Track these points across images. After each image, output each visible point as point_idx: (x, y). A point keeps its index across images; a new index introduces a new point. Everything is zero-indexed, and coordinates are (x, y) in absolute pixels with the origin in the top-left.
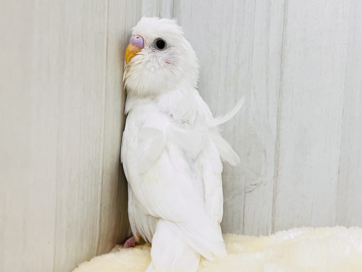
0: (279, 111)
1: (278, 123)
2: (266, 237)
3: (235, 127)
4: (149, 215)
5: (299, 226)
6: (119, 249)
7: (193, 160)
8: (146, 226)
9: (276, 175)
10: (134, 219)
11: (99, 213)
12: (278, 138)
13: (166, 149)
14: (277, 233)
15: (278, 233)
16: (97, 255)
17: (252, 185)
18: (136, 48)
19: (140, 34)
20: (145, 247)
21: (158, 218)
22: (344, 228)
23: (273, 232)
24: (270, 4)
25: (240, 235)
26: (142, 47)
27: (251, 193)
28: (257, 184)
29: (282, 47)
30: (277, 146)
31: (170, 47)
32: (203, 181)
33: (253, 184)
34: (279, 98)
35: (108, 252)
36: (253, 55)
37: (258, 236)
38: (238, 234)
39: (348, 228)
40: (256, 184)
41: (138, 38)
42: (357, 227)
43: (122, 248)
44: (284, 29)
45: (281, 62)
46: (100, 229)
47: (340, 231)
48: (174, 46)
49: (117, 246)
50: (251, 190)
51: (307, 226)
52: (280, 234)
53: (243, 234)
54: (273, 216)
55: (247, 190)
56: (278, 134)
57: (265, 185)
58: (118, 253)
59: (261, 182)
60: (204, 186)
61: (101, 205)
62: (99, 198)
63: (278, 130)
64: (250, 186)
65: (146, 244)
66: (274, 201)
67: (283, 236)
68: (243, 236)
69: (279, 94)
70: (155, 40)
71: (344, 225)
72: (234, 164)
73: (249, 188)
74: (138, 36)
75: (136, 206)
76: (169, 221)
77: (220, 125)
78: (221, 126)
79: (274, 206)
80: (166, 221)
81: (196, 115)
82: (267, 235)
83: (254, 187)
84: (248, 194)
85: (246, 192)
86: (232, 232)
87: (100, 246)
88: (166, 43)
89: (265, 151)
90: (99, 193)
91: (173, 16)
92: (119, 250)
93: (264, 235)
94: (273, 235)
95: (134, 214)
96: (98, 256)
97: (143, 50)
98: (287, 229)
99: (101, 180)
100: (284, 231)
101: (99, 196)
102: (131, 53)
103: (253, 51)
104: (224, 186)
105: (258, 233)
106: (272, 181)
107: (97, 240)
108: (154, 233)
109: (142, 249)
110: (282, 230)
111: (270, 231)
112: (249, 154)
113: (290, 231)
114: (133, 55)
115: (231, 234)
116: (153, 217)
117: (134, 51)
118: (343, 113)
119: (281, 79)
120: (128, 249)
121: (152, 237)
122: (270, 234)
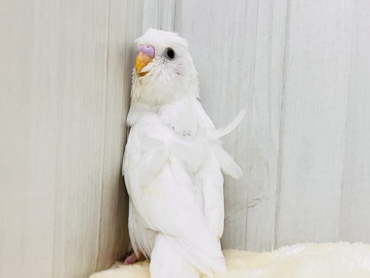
0: (281, 124)
1: (281, 136)
2: (269, 253)
3: (237, 141)
4: (148, 229)
5: (302, 242)
6: (119, 265)
7: (194, 174)
8: (145, 241)
9: (279, 190)
10: (134, 234)
11: (98, 228)
12: (280, 151)
13: (168, 161)
14: (279, 249)
15: (281, 248)
16: (96, 271)
17: (254, 200)
18: (147, 57)
19: (150, 43)
20: (145, 263)
21: (157, 232)
22: (348, 244)
23: (276, 248)
24: (272, 17)
25: (242, 251)
26: (153, 57)
27: (253, 207)
28: (260, 199)
29: (284, 60)
30: (280, 160)
31: (178, 57)
32: (203, 195)
33: (256, 198)
34: (281, 111)
35: (107, 269)
36: (254, 68)
37: (260, 252)
38: (240, 250)
39: (351, 243)
40: (258, 199)
41: (147, 47)
42: (361, 242)
43: (122, 264)
44: (286, 42)
45: (284, 75)
46: (100, 245)
47: (345, 247)
48: (181, 57)
49: (117, 263)
50: (253, 204)
51: (311, 242)
52: (282, 249)
53: (246, 250)
54: (275, 231)
55: (250, 205)
56: (281, 148)
57: (267, 200)
58: (117, 269)
59: (263, 197)
60: (204, 200)
61: (101, 220)
62: (98, 213)
63: (281, 143)
64: (252, 201)
65: (146, 260)
66: (277, 216)
67: (285, 252)
68: (246, 252)
69: (282, 107)
70: (166, 49)
71: (348, 241)
72: (237, 177)
73: (251, 202)
74: (149, 46)
75: (136, 220)
76: (168, 235)
77: (221, 137)
78: (222, 139)
79: (276, 221)
80: (165, 235)
81: (197, 127)
82: (270, 251)
83: (256, 202)
84: (250, 209)
85: (249, 207)
86: (234, 248)
87: (100, 263)
88: (175, 53)
89: (268, 165)
90: (99, 209)
91: (174, 30)
92: (118, 267)
93: (267, 251)
94: (276, 251)
95: (134, 229)
96: (98, 272)
97: (154, 60)
98: (290, 245)
99: (100, 195)
100: (287, 247)
101: (98, 211)
102: (142, 62)
103: (255, 64)
104: (226, 201)
105: (261, 249)
106: (274, 195)
107: (96, 256)
108: (153, 247)
109: (142, 265)
110: (285, 246)
111: (273, 247)
112: (251, 168)
113: (292, 246)
114: (144, 64)
115: (233, 250)
116: (152, 231)
117: (145, 60)
118: (346, 126)
119: (283, 93)
120: (128, 265)
121: (151, 252)
122: (273, 250)
